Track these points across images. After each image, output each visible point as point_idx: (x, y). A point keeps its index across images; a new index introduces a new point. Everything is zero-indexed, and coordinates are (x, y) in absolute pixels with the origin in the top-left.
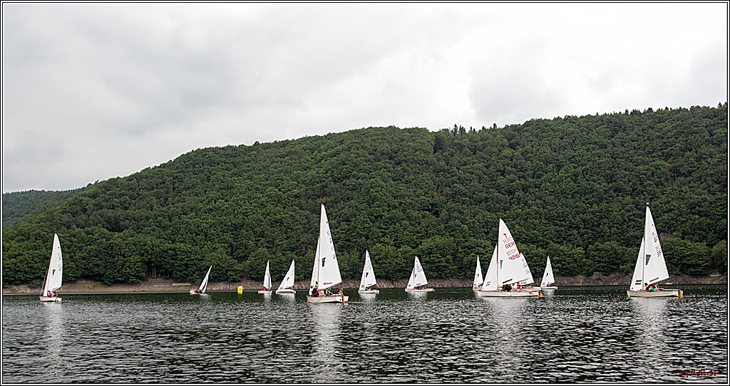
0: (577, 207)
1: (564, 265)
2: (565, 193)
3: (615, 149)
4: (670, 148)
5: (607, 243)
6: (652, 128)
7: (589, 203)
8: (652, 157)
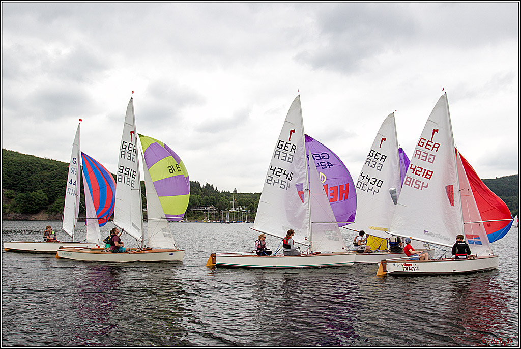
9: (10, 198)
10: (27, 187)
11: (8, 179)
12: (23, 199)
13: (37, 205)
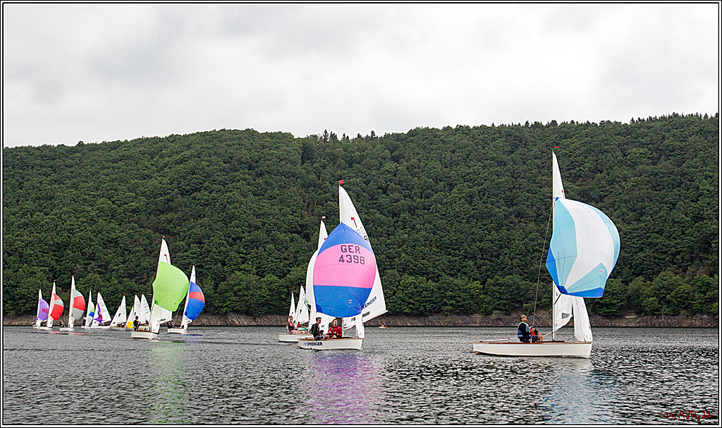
0: (473, 234)
1: (458, 302)
2: (458, 217)
3: (516, 167)
4: (578, 169)
5: (508, 277)
6: (557, 144)
7: (486, 229)
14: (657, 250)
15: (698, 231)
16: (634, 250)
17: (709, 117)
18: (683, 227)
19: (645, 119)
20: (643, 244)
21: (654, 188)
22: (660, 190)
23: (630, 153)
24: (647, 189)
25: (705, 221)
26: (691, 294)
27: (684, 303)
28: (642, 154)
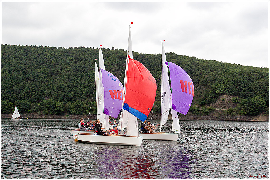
0: (10, 84)
1: (4, 109)
2: (4, 78)
3: (27, 61)
4: (50, 63)
5: (23, 100)
6: (43, 54)
7: (15, 83)
8: (42, 66)
9: (236, 103)
10: (248, 93)
11: (233, 87)
12: (245, 103)
13: (257, 108)
14: (76, 92)
15: (90, 87)
16: (68, 92)
17: (94, 49)
18: (85, 85)
19: (74, 48)
20: (71, 90)
21: (75, 71)
22: (77, 72)
23: (68, 59)
24: (73, 72)
25: (92, 83)
26: (87, 108)
27: (84, 111)
28: (72, 59)
